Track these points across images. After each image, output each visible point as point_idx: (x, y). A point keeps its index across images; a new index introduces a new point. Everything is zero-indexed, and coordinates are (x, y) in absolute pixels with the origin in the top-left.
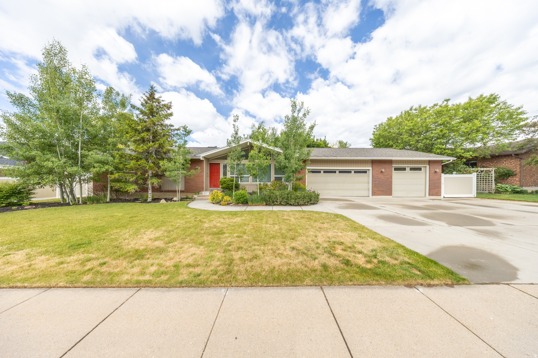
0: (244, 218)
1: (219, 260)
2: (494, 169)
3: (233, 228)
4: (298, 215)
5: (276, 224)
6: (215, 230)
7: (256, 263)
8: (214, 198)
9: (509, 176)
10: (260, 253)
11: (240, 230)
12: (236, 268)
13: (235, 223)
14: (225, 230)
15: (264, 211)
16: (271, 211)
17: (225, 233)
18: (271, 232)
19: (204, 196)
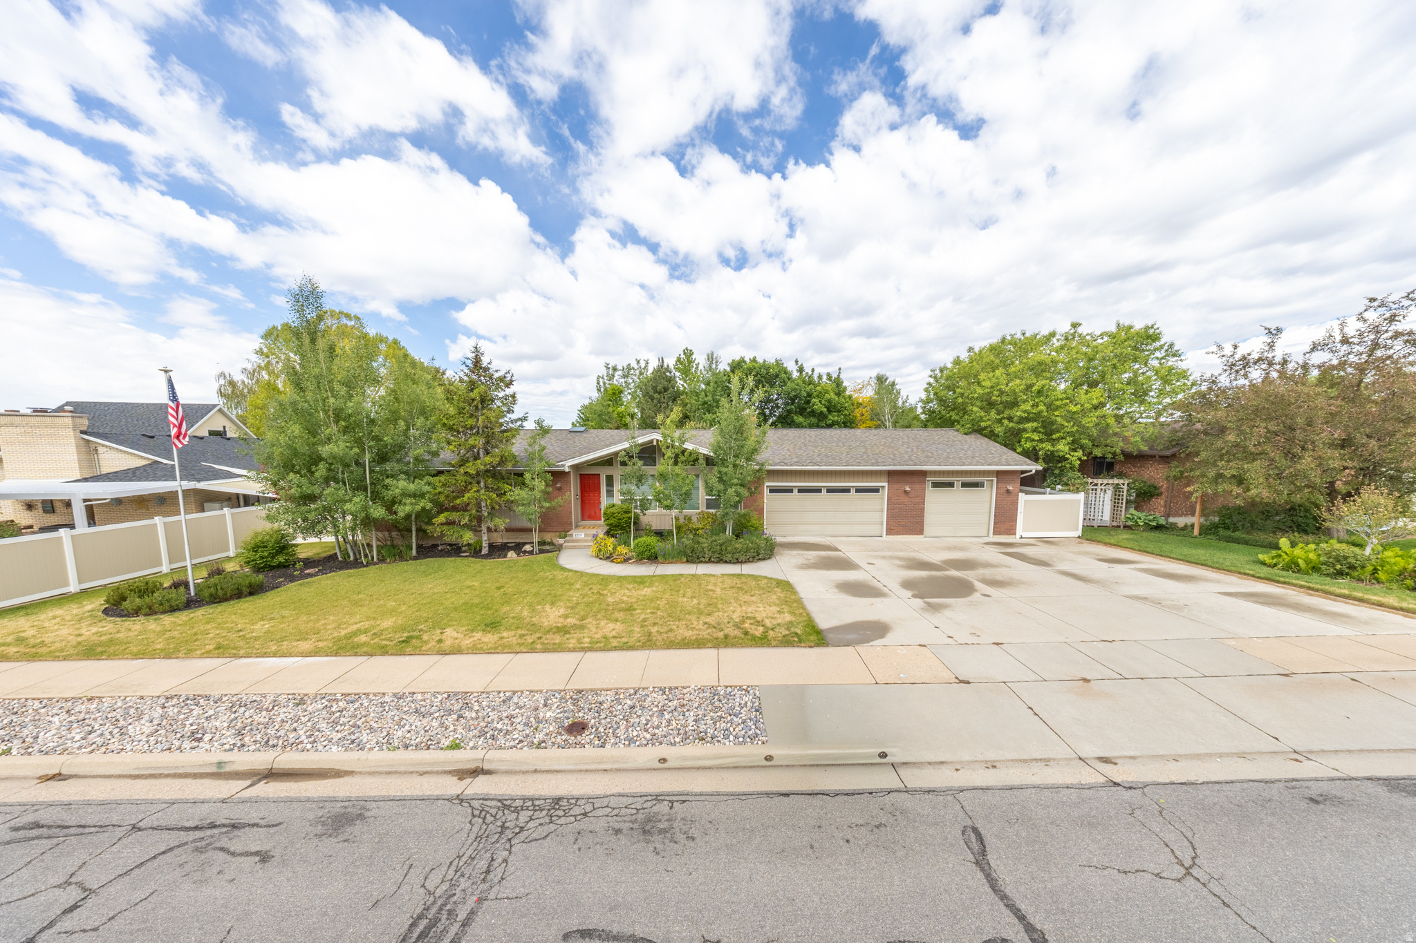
0: (654, 589)
1: (639, 633)
2: (1126, 482)
3: (644, 603)
4: (728, 582)
5: (695, 597)
6: (623, 605)
7: (671, 635)
8: (600, 550)
9: (1152, 496)
10: (675, 627)
11: (652, 605)
12: (654, 638)
13: (645, 596)
14: (635, 606)
15: (681, 575)
16: (692, 575)
17: (636, 609)
18: (688, 608)
19: (577, 541)
